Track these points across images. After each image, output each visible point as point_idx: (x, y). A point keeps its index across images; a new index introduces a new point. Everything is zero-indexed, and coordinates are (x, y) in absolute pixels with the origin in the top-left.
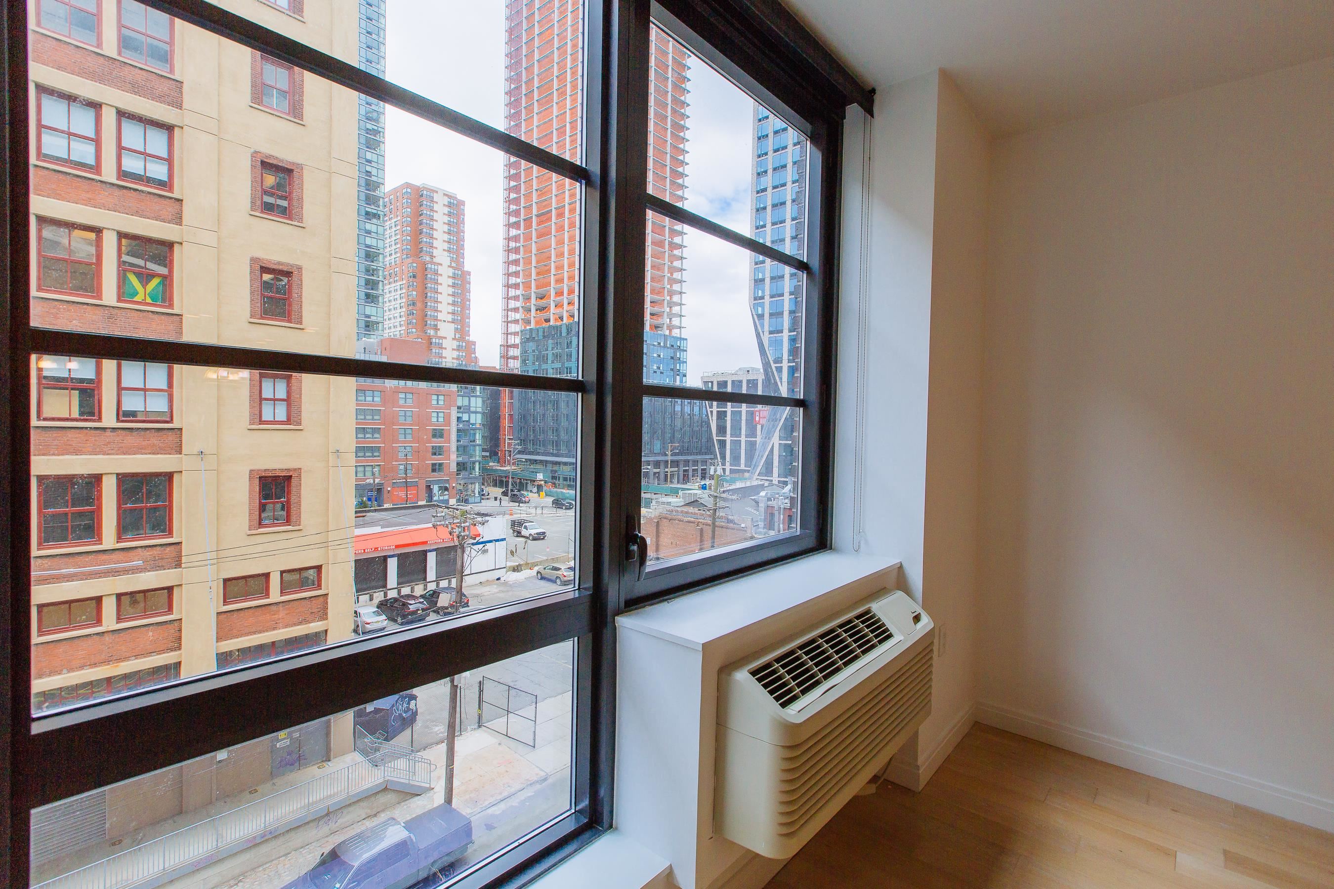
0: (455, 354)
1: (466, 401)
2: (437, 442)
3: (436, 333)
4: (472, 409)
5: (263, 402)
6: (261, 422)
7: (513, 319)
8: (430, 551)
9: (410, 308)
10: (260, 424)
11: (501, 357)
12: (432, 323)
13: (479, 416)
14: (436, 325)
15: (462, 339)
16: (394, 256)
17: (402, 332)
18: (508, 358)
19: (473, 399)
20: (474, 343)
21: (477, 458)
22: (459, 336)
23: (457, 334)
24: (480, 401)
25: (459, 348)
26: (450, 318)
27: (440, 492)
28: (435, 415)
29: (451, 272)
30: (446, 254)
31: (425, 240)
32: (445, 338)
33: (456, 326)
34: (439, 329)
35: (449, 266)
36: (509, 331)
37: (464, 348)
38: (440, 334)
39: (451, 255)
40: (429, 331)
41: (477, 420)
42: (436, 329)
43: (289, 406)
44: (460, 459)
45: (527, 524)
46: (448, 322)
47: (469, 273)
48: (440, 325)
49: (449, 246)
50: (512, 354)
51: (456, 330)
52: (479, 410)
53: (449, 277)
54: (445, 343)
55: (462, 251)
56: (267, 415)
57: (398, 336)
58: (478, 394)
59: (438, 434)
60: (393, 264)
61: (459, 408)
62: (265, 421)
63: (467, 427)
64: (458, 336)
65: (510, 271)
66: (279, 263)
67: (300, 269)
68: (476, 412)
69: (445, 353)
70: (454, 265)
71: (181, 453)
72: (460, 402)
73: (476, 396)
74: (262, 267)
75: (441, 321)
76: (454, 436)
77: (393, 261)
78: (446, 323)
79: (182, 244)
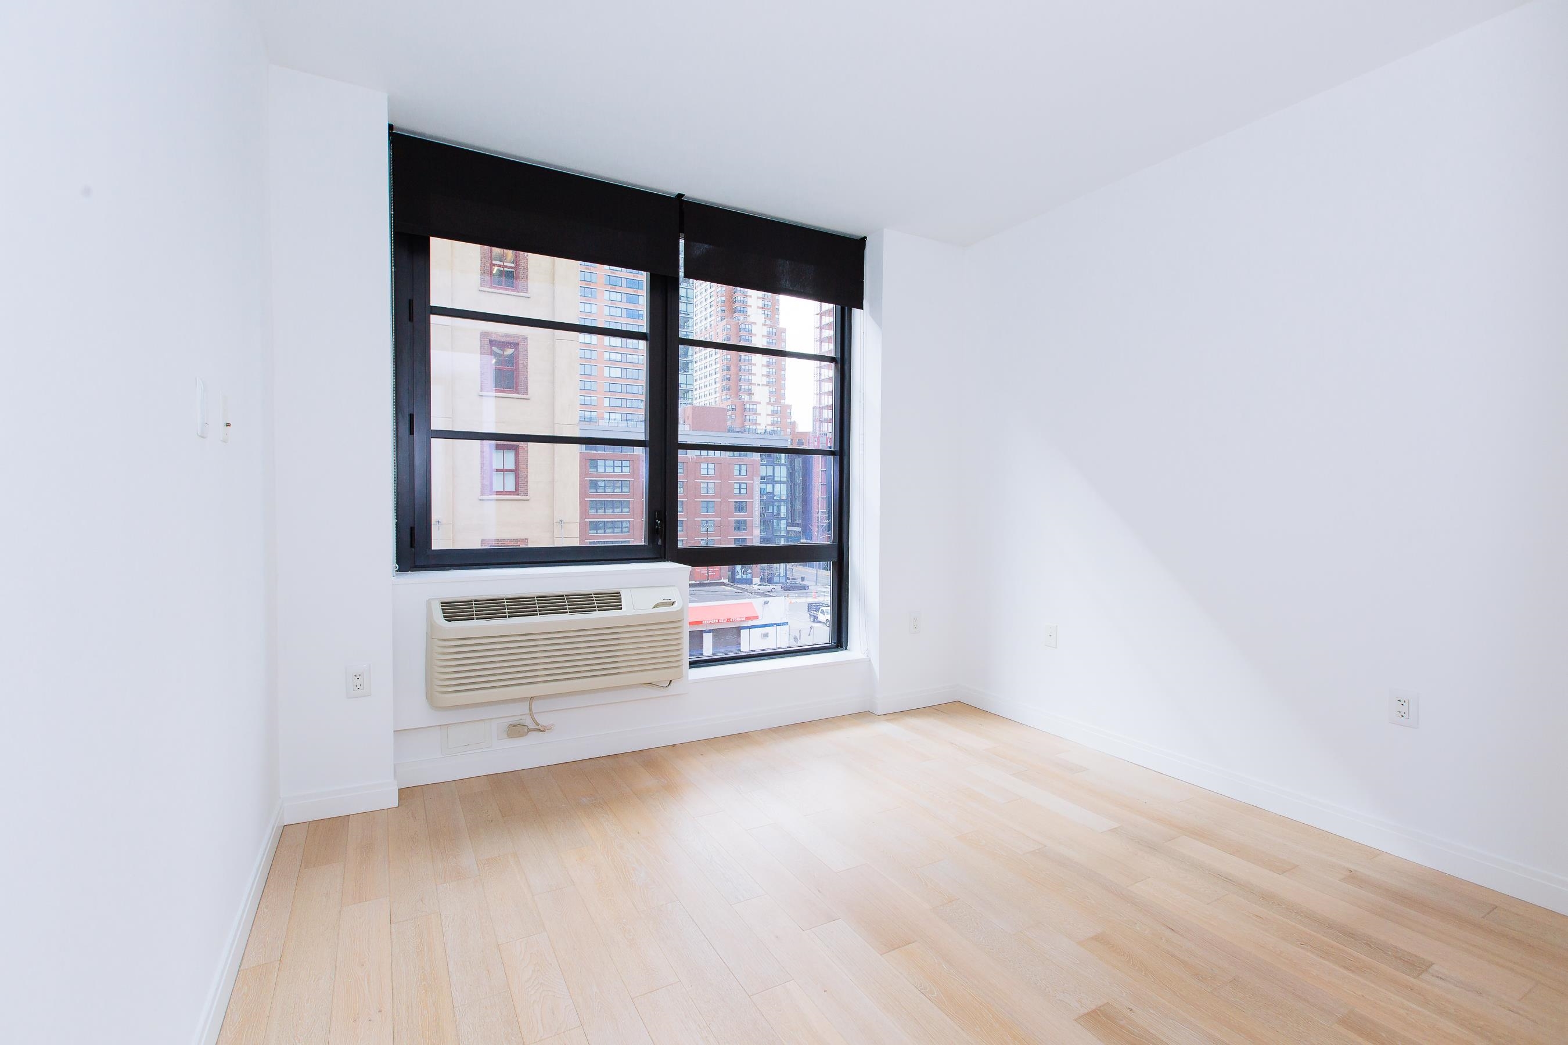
0: (770, 420)
1: (769, 471)
2: (740, 516)
3: (750, 398)
4: (776, 479)
5: (494, 473)
7: (826, 377)
8: (705, 632)
9: (725, 373)
10: (491, 495)
11: (814, 420)
12: (747, 387)
13: (784, 487)
14: (751, 390)
15: (777, 403)
16: (709, 320)
17: (717, 399)
18: (821, 422)
19: (777, 468)
20: (789, 407)
21: (783, 534)
22: (774, 400)
23: (771, 398)
24: (784, 470)
25: (774, 413)
26: (764, 380)
27: (743, 570)
28: (737, 486)
29: (765, 330)
30: (760, 311)
31: (739, 299)
32: (760, 403)
33: (771, 390)
34: (753, 394)
35: (764, 325)
36: (823, 391)
37: (779, 412)
38: (755, 398)
39: (766, 313)
40: (743, 397)
41: (781, 491)
42: (750, 393)
43: (517, 477)
44: (764, 534)
45: (823, 608)
46: (763, 385)
47: (784, 331)
48: (755, 389)
49: (763, 302)
50: (826, 417)
51: (771, 393)
52: (784, 480)
53: (763, 336)
54: (760, 408)
55: (777, 307)
57: (713, 404)
58: (783, 462)
59: (740, 507)
60: (709, 327)
61: (762, 478)
62: (495, 492)
63: (771, 500)
64: (772, 400)
65: (823, 323)
68: (780, 483)
69: (759, 419)
70: (768, 322)
72: (764, 471)
73: (781, 465)
75: (755, 384)
76: (757, 510)
77: (708, 325)
78: (760, 387)
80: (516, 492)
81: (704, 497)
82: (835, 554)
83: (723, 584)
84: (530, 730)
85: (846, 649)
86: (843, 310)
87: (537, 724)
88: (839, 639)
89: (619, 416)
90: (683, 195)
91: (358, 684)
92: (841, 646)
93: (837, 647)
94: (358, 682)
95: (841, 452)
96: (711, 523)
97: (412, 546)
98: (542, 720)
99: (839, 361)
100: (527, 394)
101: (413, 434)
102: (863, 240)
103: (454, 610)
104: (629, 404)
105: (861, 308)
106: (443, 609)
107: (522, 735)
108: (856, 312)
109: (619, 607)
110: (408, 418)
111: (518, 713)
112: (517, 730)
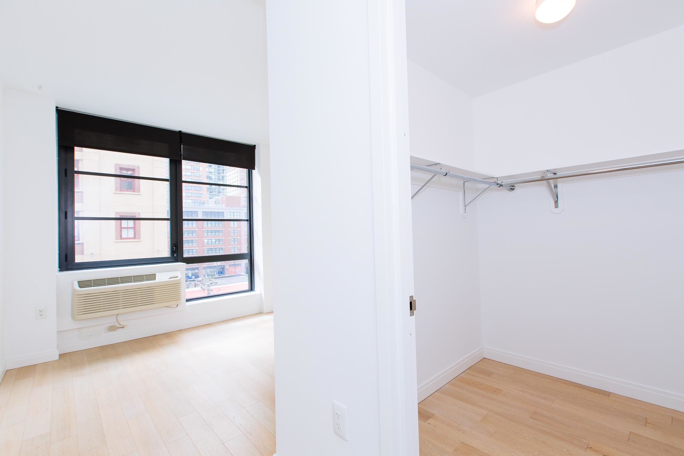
5: (122, 229)
6: (121, 238)
10: (121, 239)
43: (135, 231)
56: (124, 235)
62: (123, 238)
66: (129, 166)
67: (138, 167)
71: (83, 255)
74: (120, 168)
79: (82, 160)
80: (135, 237)
81: (232, 237)
82: (249, 257)
83: (242, 275)
84: (118, 328)
85: (254, 291)
86: (249, 171)
87: (120, 325)
88: (252, 288)
89: (191, 201)
90: (182, 131)
91: (41, 314)
92: (252, 290)
93: (251, 290)
94: (41, 313)
95: (250, 221)
96: (236, 248)
97: (66, 261)
98: (122, 323)
99: (248, 187)
100: (140, 192)
101: (67, 219)
102: (255, 146)
103: (82, 284)
104: (195, 195)
105: (254, 169)
106: (78, 284)
107: (115, 330)
108: (253, 170)
109: (155, 279)
110: (64, 213)
111: (112, 321)
112: (112, 328)
